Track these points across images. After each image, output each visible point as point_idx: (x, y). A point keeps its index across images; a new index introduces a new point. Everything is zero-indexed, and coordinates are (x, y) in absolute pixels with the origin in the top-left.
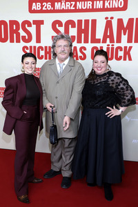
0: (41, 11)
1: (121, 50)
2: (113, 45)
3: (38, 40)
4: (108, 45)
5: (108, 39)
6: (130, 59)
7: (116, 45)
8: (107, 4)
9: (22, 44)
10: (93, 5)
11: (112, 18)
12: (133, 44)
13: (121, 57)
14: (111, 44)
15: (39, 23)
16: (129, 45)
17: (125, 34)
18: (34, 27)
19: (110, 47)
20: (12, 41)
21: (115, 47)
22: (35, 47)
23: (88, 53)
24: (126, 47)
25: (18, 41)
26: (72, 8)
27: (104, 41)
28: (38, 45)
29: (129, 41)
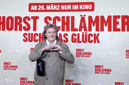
0: (37, 11)
1: (92, 36)
2: (86, 33)
3: (35, 29)
4: (83, 33)
5: (83, 29)
6: (98, 42)
7: (88, 33)
8: (81, 7)
9: (23, 32)
10: (72, 7)
11: (85, 15)
12: (100, 32)
13: (92, 41)
14: (85, 32)
15: (35, 18)
16: (97, 33)
17: (94, 26)
18: (32, 20)
19: (85, 34)
20: (16, 30)
21: (88, 34)
22: (32, 34)
23: (69, 37)
24: (95, 34)
25: (20, 30)
26: (58, 9)
27: (80, 30)
28: (34, 32)
29: (97, 30)
